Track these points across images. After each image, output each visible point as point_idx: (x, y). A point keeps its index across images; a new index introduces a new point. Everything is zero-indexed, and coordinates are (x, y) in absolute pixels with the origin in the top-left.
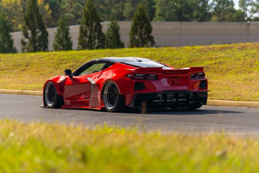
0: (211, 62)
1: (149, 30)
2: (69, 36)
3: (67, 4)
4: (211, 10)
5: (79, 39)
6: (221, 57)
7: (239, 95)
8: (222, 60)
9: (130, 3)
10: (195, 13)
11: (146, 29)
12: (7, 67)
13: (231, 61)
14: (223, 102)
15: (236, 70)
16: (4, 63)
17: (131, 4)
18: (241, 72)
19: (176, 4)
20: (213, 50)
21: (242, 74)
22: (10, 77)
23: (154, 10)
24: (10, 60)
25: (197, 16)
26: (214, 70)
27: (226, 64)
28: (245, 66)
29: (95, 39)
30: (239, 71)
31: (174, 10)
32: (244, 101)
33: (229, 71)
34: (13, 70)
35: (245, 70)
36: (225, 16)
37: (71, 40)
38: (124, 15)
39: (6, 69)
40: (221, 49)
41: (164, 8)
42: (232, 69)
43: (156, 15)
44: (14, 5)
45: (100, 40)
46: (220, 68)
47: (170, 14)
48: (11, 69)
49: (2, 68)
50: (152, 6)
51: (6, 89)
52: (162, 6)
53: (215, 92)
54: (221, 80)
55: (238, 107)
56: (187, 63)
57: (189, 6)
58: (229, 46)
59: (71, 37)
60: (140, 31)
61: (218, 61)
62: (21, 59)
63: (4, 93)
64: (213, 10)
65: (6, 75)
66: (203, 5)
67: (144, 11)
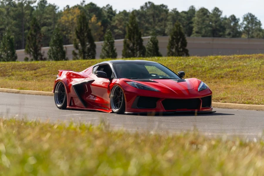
0: (230, 70)
1: (184, 44)
2: (114, 48)
3: (117, 22)
4: (241, 29)
5: (123, 51)
6: (239, 66)
7: (250, 99)
8: (240, 68)
9: (171, 21)
10: (227, 31)
11: (182, 43)
12: (49, 73)
13: (248, 69)
14: (235, 105)
15: (252, 76)
16: (47, 69)
17: (172, 23)
18: (256, 79)
19: (211, 23)
20: (234, 59)
21: (257, 80)
22: (50, 81)
23: (192, 28)
24: (53, 66)
25: (229, 34)
26: (232, 76)
27: (243, 72)
28: (260, 73)
29: (137, 51)
30: (255, 78)
31: (209, 28)
32: (254, 104)
33: (245, 78)
34: (54, 74)
35: (259, 77)
36: (253, 34)
37: (116, 51)
38: (166, 32)
39: (48, 74)
40: (241, 58)
41: (200, 26)
42: (248, 76)
43: (193, 32)
44: (71, 22)
45: (141, 52)
46: (237, 75)
47: (206, 32)
48: (53, 74)
49: (45, 73)
50: (190, 25)
51: (42, 91)
52: (198, 25)
53: (229, 95)
54: (237, 86)
55: (248, 109)
56: (208, 70)
57: (222, 25)
58: (248, 56)
59: (116, 49)
60: (176, 45)
61: (236, 69)
62: (62, 66)
63: (40, 95)
64: (243, 29)
65: (47, 79)
66: (234, 25)
67: (180, 28)
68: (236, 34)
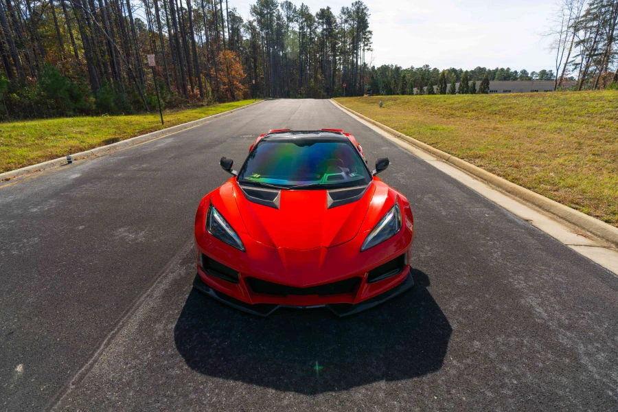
67: (489, 77)
68: (515, 79)
